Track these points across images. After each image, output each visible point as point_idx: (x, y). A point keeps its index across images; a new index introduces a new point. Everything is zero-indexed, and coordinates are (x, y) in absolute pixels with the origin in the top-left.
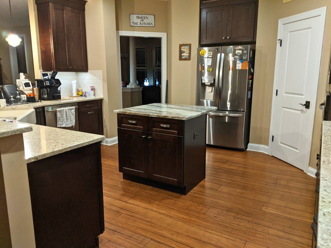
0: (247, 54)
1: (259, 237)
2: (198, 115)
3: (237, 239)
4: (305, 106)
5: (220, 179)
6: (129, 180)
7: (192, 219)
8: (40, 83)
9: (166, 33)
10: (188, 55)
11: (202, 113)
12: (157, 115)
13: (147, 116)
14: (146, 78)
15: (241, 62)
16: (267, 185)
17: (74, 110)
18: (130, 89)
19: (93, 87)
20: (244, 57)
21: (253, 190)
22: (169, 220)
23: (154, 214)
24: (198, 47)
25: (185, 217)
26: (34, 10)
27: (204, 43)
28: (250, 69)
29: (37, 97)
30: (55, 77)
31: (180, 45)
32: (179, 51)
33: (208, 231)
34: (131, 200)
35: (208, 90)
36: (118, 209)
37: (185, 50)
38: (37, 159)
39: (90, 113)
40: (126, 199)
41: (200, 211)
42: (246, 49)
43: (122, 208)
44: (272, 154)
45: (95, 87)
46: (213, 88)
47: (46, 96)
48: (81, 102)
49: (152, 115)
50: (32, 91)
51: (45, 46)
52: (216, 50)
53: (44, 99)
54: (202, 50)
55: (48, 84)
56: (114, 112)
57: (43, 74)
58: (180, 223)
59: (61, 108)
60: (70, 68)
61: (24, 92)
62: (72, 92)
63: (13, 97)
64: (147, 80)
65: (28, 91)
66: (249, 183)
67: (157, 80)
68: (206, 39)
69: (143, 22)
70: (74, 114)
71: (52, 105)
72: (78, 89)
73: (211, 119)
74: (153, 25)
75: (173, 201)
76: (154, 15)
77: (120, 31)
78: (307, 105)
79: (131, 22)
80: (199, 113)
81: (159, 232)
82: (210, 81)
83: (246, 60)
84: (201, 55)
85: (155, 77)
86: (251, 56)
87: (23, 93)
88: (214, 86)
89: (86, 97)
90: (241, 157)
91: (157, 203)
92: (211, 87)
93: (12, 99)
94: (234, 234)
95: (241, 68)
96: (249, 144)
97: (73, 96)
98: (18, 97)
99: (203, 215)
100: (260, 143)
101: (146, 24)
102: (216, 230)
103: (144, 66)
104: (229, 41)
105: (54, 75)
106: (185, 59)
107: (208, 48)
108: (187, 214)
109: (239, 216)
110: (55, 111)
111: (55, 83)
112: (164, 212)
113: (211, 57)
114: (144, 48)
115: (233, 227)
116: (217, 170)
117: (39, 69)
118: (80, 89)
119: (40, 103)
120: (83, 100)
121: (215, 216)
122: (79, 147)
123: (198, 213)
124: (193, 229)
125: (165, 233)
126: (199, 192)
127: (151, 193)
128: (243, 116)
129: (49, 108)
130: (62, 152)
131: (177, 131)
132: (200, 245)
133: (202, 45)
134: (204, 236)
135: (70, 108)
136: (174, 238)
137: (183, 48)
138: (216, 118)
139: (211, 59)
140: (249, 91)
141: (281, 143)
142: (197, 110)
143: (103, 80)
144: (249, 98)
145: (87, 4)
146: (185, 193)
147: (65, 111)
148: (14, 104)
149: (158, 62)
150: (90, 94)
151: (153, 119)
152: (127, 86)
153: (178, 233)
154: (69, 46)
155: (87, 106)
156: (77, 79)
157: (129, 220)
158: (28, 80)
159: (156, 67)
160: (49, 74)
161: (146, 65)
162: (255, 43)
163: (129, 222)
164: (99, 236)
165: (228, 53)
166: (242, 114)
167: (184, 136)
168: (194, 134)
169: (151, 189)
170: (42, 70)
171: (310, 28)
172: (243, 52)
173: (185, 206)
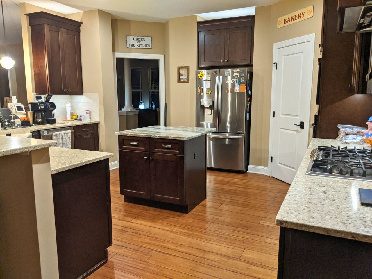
0: (245, 76)
1: (256, 245)
2: (198, 135)
3: (236, 247)
4: (299, 127)
5: (220, 199)
6: (131, 202)
7: (194, 233)
8: (35, 107)
9: (164, 55)
10: (187, 77)
11: (202, 133)
12: (159, 136)
13: (149, 137)
14: (142, 101)
15: (239, 84)
16: (265, 202)
17: (70, 134)
18: (126, 113)
19: (89, 110)
20: (242, 80)
21: (252, 207)
22: (172, 235)
23: (157, 231)
24: (196, 70)
25: (187, 232)
26: (28, 32)
27: (202, 65)
28: (247, 92)
29: (31, 122)
30: (49, 101)
31: (178, 67)
32: (178, 73)
33: (210, 242)
34: (134, 220)
35: (208, 112)
36: (122, 228)
37: (183, 73)
38: (58, 171)
39: (86, 137)
40: (129, 219)
41: (202, 226)
42: (244, 72)
43: (125, 227)
44: (271, 175)
45: (91, 110)
46: (212, 110)
47: (40, 120)
48: (77, 126)
49: (153, 137)
50: (26, 115)
51: (39, 68)
52: (215, 73)
53: (39, 123)
54: (201, 72)
55: (42, 107)
56: (115, 134)
57: (36, 97)
59: (57, 132)
60: (65, 91)
61: (17, 116)
62: (66, 116)
63: (7, 121)
64: (143, 103)
65: (22, 115)
66: (249, 201)
67: (153, 103)
68: (204, 61)
69: (139, 44)
70: (70, 138)
71: (48, 129)
72: (72, 113)
73: (211, 142)
74: (151, 47)
75: (175, 219)
76: (151, 37)
77: (116, 53)
78: (302, 125)
79: (128, 43)
80: (199, 134)
81: (163, 245)
82: (209, 103)
83: (244, 83)
84: (200, 77)
85: (151, 100)
86: (249, 79)
88: (213, 108)
89: (82, 120)
90: (242, 178)
91: (160, 221)
92: (210, 109)
93: (7, 123)
94: (233, 243)
95: (239, 90)
96: (249, 166)
97: (67, 120)
98: (13, 120)
99: (204, 230)
100: (260, 165)
101: (143, 45)
102: (217, 241)
103: (139, 88)
104: (227, 64)
105: (48, 98)
106: (184, 82)
107: (206, 71)
108: (190, 230)
109: (238, 229)
110: (50, 135)
111: (50, 107)
112: (167, 228)
113: (210, 79)
114: (139, 69)
115: (232, 238)
116: (217, 191)
117: (32, 92)
118: (75, 113)
119: (34, 127)
120: (79, 124)
121: (216, 230)
122: (91, 162)
123: (200, 228)
124: (196, 241)
125: (169, 246)
126: (200, 211)
127: (153, 213)
128: (242, 137)
129: (45, 132)
130: (78, 166)
131: (179, 151)
132: (203, 253)
133: (200, 68)
134: (206, 247)
135: (66, 132)
136: (178, 249)
137: (181, 70)
138: (215, 140)
139: (209, 81)
140: (248, 113)
141: (280, 163)
142: (197, 131)
143: (100, 103)
144: (247, 120)
145: (82, 25)
146: (186, 212)
147: (61, 135)
148: (9, 128)
149: (154, 84)
150: (85, 118)
151: (155, 140)
152: (122, 109)
153: (181, 245)
154: (64, 68)
155: (83, 130)
156: (71, 102)
157: (134, 237)
158: (20, 103)
159: (152, 89)
160: (43, 98)
161: (141, 87)
162: (252, 66)
163: (134, 238)
164: (107, 249)
165: (226, 76)
166: (241, 136)
167: (185, 155)
168: (195, 154)
169: (153, 210)
170: (35, 93)
171: (302, 52)
172: (240, 75)
173: (187, 223)
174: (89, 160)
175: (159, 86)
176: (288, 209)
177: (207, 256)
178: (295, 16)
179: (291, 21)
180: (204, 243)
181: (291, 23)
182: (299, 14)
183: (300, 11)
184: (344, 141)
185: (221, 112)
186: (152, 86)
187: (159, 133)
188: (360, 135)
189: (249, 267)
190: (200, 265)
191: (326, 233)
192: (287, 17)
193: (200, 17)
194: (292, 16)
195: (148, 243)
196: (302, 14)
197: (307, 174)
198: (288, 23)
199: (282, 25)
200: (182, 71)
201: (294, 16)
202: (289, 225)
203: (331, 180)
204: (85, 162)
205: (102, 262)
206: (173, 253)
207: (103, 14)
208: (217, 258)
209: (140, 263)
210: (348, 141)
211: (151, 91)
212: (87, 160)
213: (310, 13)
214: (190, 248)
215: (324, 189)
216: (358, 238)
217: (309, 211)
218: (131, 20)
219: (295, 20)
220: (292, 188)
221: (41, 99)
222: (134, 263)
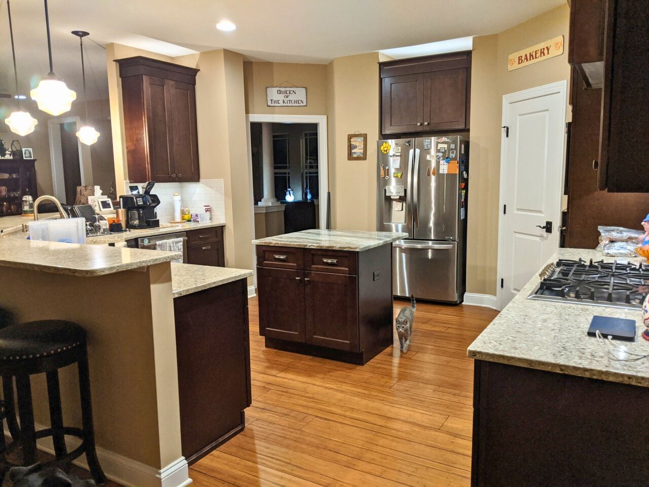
0: (456, 149)
2: (379, 244)
3: (435, 414)
4: (545, 230)
6: (275, 348)
7: (372, 393)
8: (128, 202)
9: (326, 116)
10: (362, 151)
11: (384, 241)
12: (318, 245)
13: (303, 247)
14: (289, 187)
15: (446, 162)
17: (182, 243)
18: (265, 208)
19: (209, 206)
20: (452, 155)
22: (340, 396)
23: (316, 389)
24: (378, 140)
26: (118, 87)
27: (387, 132)
28: (461, 174)
29: (123, 225)
30: (149, 192)
31: (349, 135)
32: (348, 145)
33: (396, 406)
34: (282, 373)
35: (397, 207)
36: (263, 385)
37: (357, 144)
38: (181, 294)
39: (206, 248)
40: (274, 372)
41: (384, 384)
42: (455, 142)
43: (269, 383)
45: (212, 206)
46: (404, 204)
47: (136, 222)
48: (191, 230)
49: (310, 246)
50: (116, 215)
51: (135, 143)
52: (407, 144)
53: (134, 227)
54: (385, 143)
55: (140, 202)
56: (252, 243)
57: (130, 187)
58: (356, 398)
59: (162, 241)
62: (174, 215)
63: (90, 224)
64: (291, 192)
65: (109, 214)
67: (308, 191)
68: (391, 125)
69: (287, 99)
70: (182, 250)
71: (149, 235)
72: (183, 210)
73: (404, 255)
74: (305, 104)
75: (344, 373)
76: (306, 88)
77: (250, 115)
78: (548, 228)
79: (269, 99)
80: (381, 242)
81: (326, 409)
82: (399, 193)
83: (455, 159)
84: (383, 151)
85: (305, 187)
86: (463, 152)
87: (102, 218)
88: (406, 200)
89: (198, 222)
90: (452, 314)
91: (321, 376)
92: (401, 202)
93: (88, 227)
94: (432, 408)
95: (447, 171)
96: (466, 295)
97: (175, 222)
98: (97, 223)
99: (389, 389)
100: (484, 292)
101: (293, 102)
103: (285, 168)
104: (428, 129)
105: (149, 188)
106: (358, 158)
107: (394, 141)
108: (366, 388)
109: (442, 389)
110: (153, 244)
111: (151, 202)
112: (331, 386)
113: (399, 154)
114: (285, 136)
115: (430, 401)
117: (123, 179)
118: (187, 210)
119: (129, 232)
120: (194, 228)
121: (407, 389)
123: (382, 386)
124: (374, 405)
125: (334, 409)
126: (383, 362)
127: (310, 364)
128: (454, 247)
129: (144, 241)
130: (206, 288)
131: (348, 268)
132: (384, 421)
133: (384, 137)
134: (390, 412)
135: (176, 241)
136: (348, 414)
138: (411, 252)
139: (399, 158)
140: (462, 207)
141: (515, 289)
142: (378, 237)
143: (226, 195)
144: (462, 218)
145: (198, 74)
146: (361, 363)
147: (168, 245)
148: (91, 235)
149: (310, 159)
150: (203, 218)
151: (312, 252)
152: (259, 202)
153: (353, 409)
154: (171, 141)
155: (201, 237)
156: (181, 194)
157: (282, 397)
158: (106, 196)
159: (306, 168)
160: (141, 187)
161: (288, 165)
162: (468, 130)
163: (283, 399)
164: (244, 410)
165: (426, 148)
166: (452, 246)
167: (358, 275)
168: (374, 273)
169: (310, 359)
170: (128, 181)
171: (548, 110)
172: (449, 147)
173: (363, 378)
174: (221, 279)
175: (318, 163)
176: (487, 338)
177: (391, 424)
178: (536, 51)
179: (530, 60)
180: (387, 407)
181: (530, 62)
182: (541, 50)
183: (543, 44)
184: (606, 251)
185: (419, 207)
186: (306, 163)
187: (319, 241)
188: (633, 242)
189: (453, 441)
190: (380, 436)
191: (529, 365)
192: (523, 53)
193: (383, 54)
194: (531, 52)
195: (303, 406)
196: (546, 49)
197: (529, 298)
198: (526, 63)
199: (516, 66)
200: (354, 141)
201: (534, 53)
202: (484, 357)
203: (561, 306)
204: (215, 283)
205: (237, 429)
206: (340, 420)
207: (230, 55)
208: (406, 427)
209: (292, 432)
210: (611, 251)
211: (305, 171)
212: (218, 280)
213: (559, 48)
214: (366, 414)
215: (546, 316)
216: (567, 371)
217: (515, 341)
218: (273, 62)
219: (536, 58)
220: (501, 316)
221: (138, 189)
222: (283, 432)
